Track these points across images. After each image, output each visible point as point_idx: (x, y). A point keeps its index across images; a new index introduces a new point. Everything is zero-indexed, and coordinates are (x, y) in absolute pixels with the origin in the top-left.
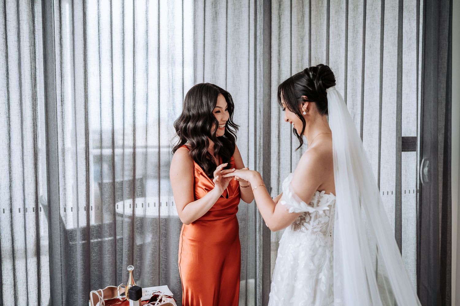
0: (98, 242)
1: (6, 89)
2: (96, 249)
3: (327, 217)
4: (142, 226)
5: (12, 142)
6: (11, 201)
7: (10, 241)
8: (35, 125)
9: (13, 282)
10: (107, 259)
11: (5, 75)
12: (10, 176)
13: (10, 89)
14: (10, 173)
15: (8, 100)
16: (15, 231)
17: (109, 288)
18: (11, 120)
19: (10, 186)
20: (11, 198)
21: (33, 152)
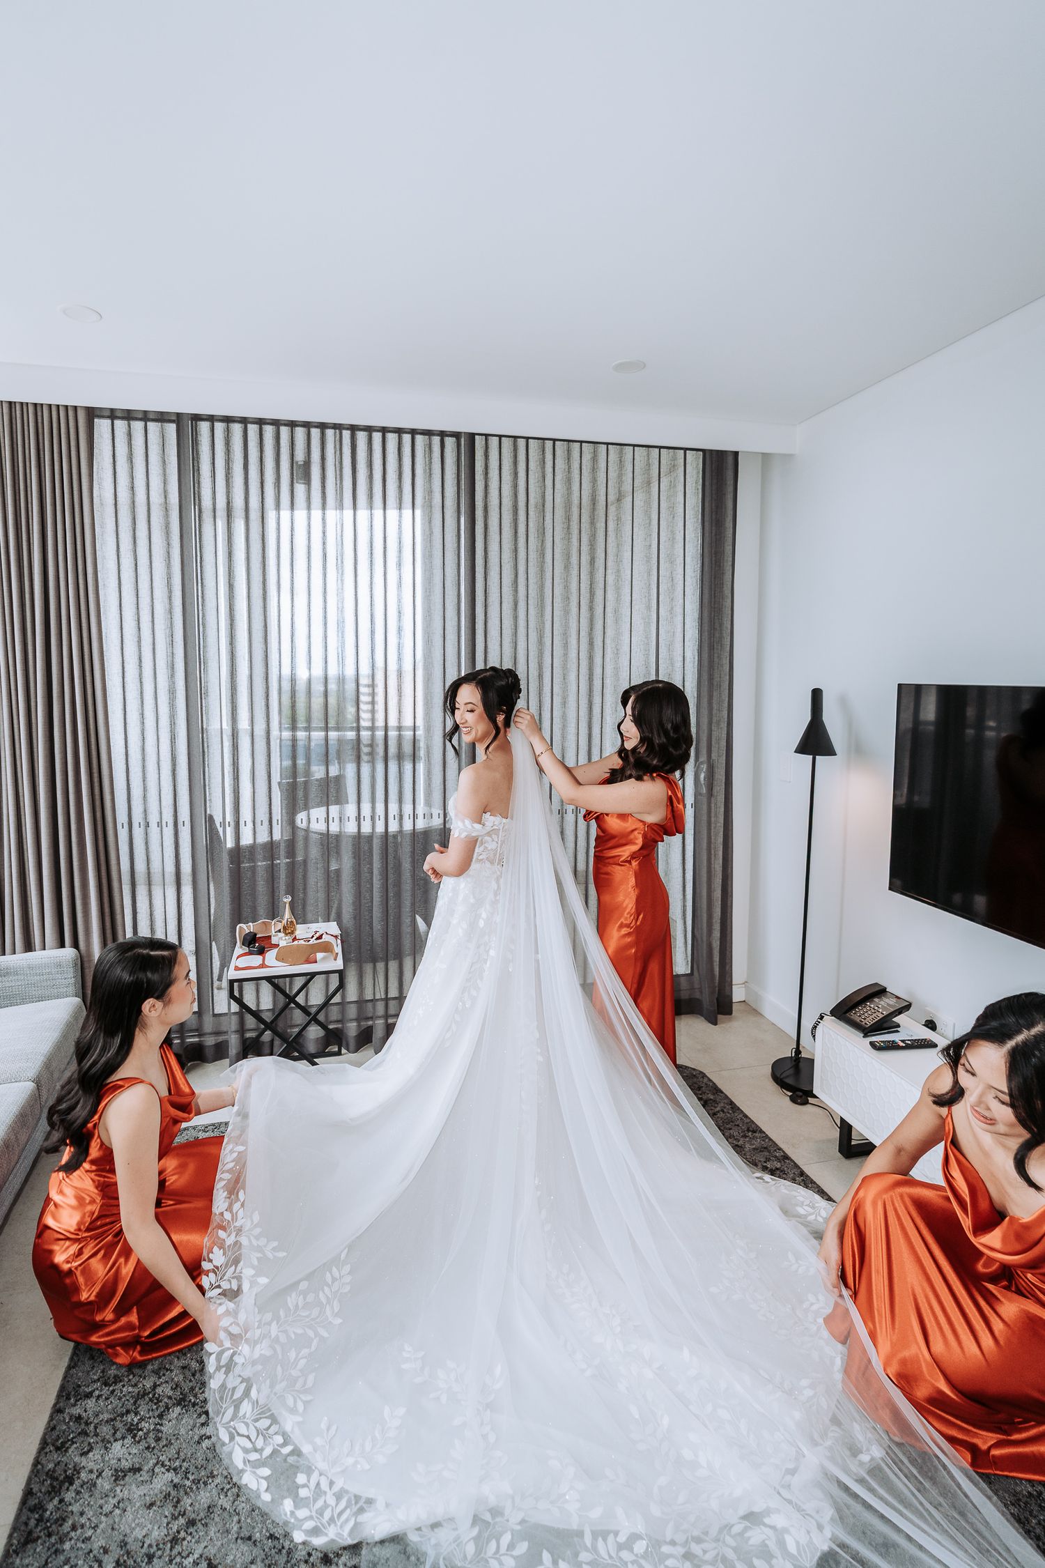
0: (251, 867)
1: (138, 680)
2: (249, 874)
3: (495, 843)
4: (338, 847)
5: (146, 744)
6: (146, 815)
7: (145, 862)
8: (173, 724)
9: (149, 910)
10: (261, 886)
11: (138, 664)
12: (144, 784)
13: (143, 680)
14: (144, 781)
15: (142, 693)
16: (150, 849)
17: (263, 922)
18: (145, 716)
19: (145, 797)
20: (145, 811)
21: (170, 756)
